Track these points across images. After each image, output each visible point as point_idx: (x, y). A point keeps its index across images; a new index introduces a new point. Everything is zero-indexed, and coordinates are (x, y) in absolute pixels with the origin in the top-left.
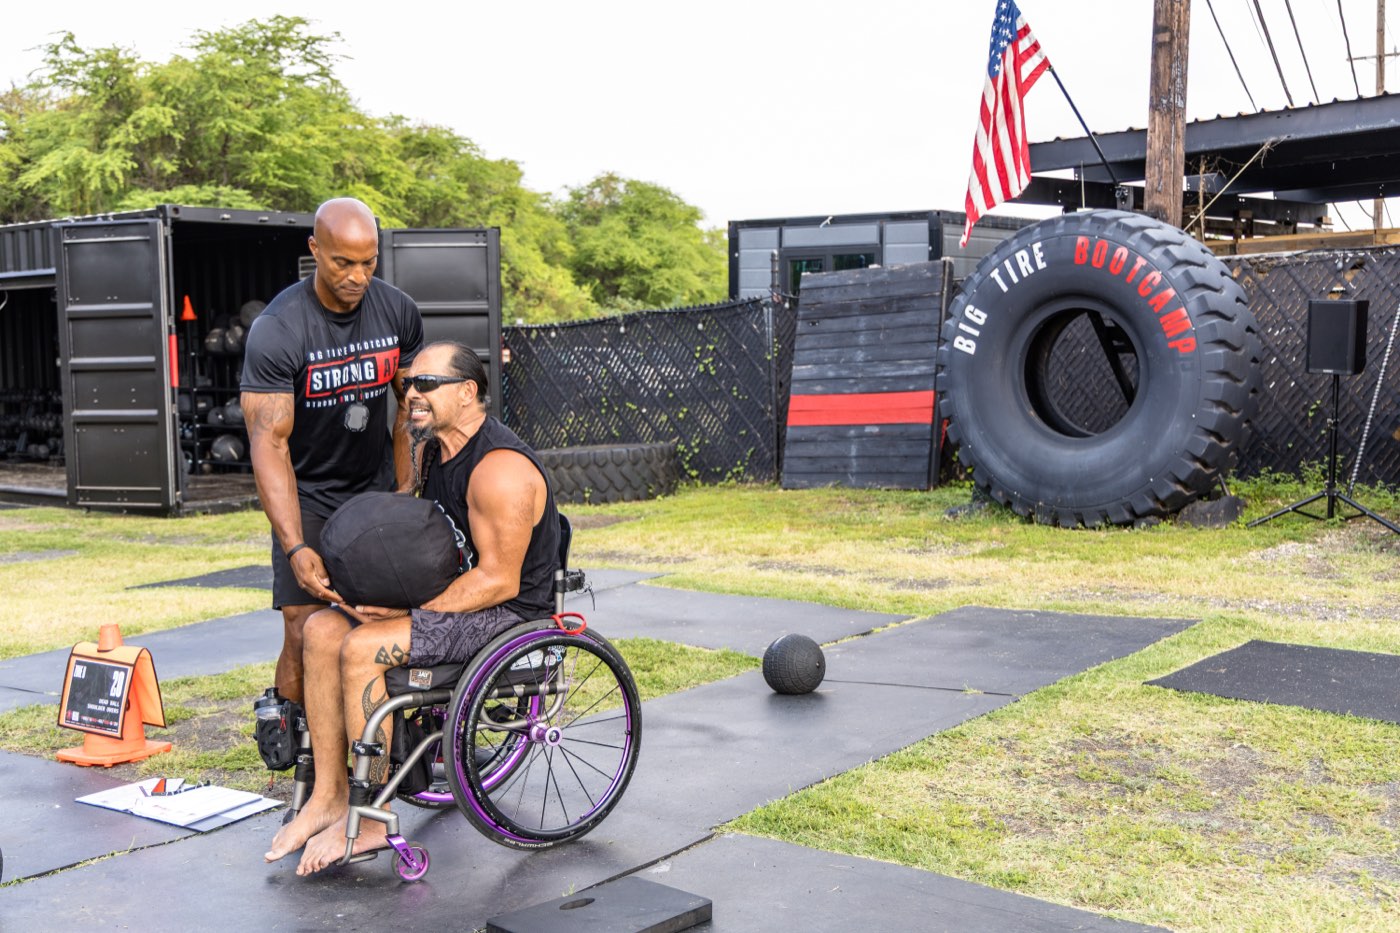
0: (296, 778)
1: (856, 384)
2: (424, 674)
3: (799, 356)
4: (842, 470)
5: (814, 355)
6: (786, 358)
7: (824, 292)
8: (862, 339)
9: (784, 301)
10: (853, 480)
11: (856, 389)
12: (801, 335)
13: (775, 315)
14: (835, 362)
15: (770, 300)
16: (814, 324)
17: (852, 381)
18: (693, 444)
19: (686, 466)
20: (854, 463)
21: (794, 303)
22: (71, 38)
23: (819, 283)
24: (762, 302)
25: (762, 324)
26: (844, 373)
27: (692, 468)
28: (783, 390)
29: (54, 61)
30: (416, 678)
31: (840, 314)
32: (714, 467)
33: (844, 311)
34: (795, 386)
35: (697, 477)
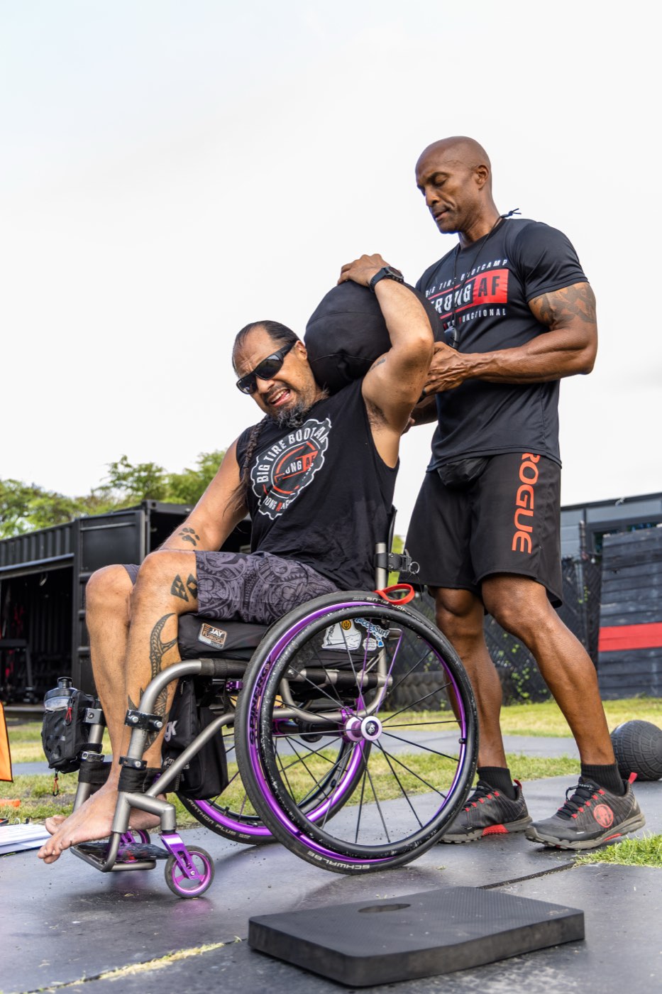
0: (80, 780)
1: (653, 616)
2: (217, 632)
3: (604, 597)
4: (645, 684)
5: (617, 596)
6: (595, 601)
7: (622, 548)
8: (655, 581)
9: (591, 558)
10: (656, 691)
11: (653, 620)
12: (606, 581)
13: (584, 570)
14: (633, 599)
15: (579, 558)
16: (615, 572)
17: (649, 614)
18: (524, 672)
19: (519, 690)
20: (656, 678)
21: (599, 558)
22: (125, 458)
23: (618, 541)
24: (574, 560)
25: (574, 576)
26: (643, 607)
27: (524, 691)
28: (594, 626)
29: (114, 472)
30: (208, 634)
31: (636, 563)
32: (542, 689)
33: (639, 560)
34: (603, 621)
35: (528, 698)
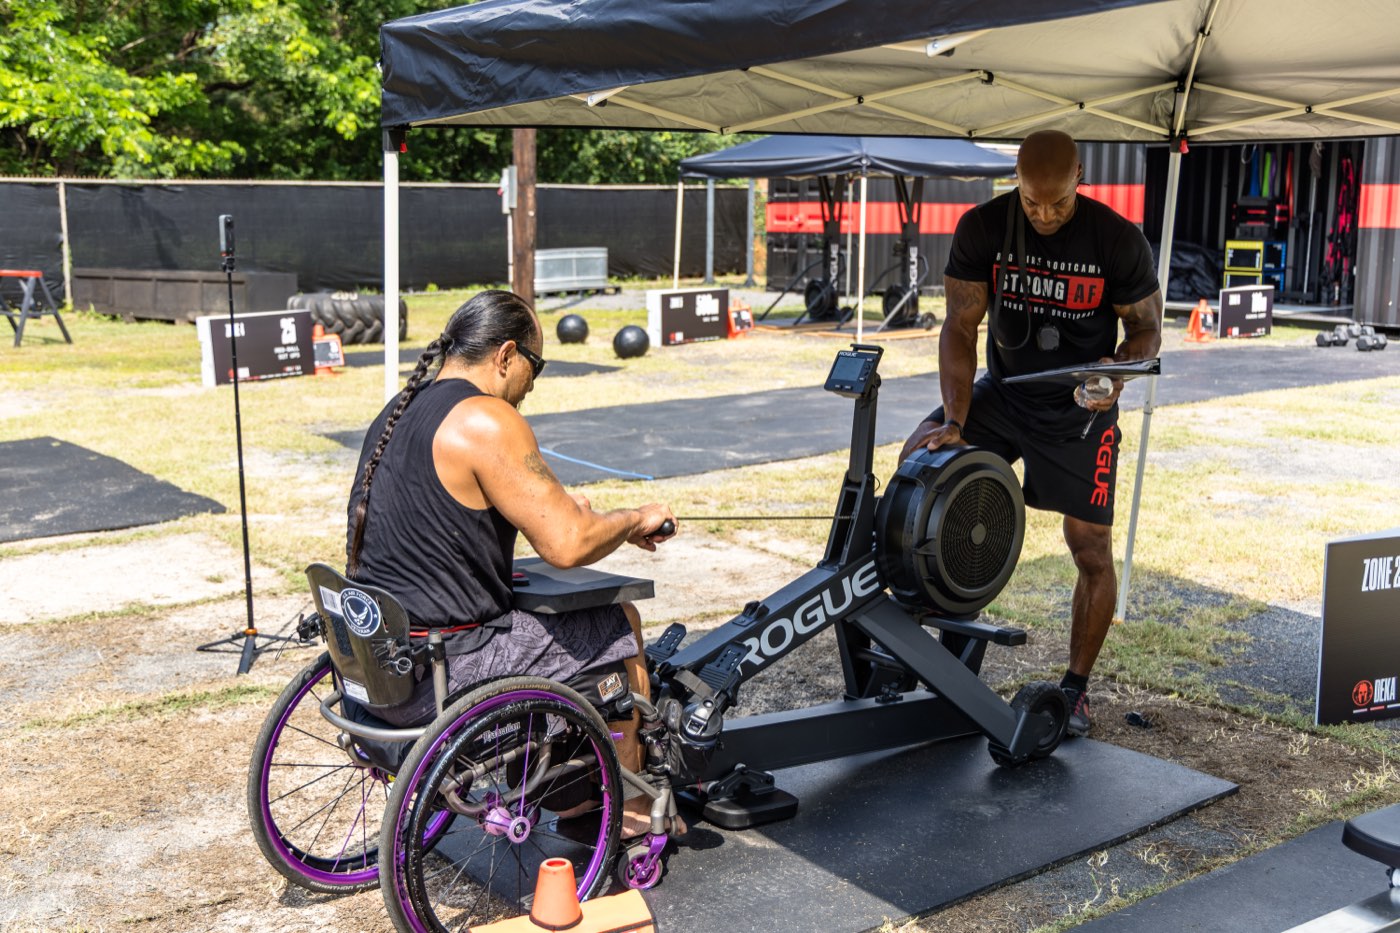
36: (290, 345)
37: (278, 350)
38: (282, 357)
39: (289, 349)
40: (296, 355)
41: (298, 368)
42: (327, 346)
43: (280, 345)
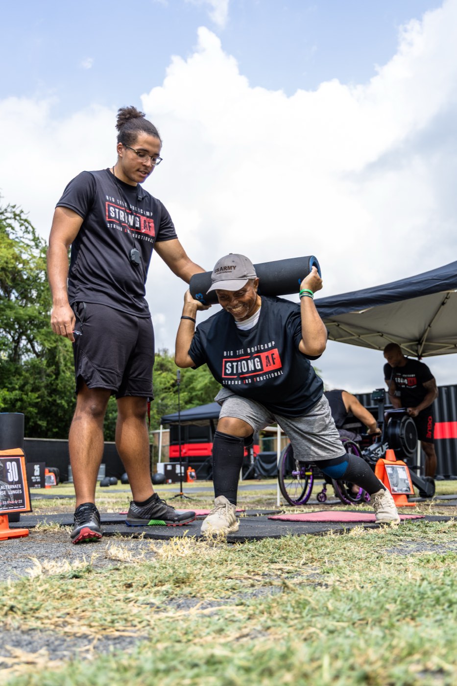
36: (37, 476)
37: (33, 478)
38: (34, 481)
39: (37, 478)
40: (39, 480)
41: (39, 485)
42: (50, 477)
43: (34, 476)
